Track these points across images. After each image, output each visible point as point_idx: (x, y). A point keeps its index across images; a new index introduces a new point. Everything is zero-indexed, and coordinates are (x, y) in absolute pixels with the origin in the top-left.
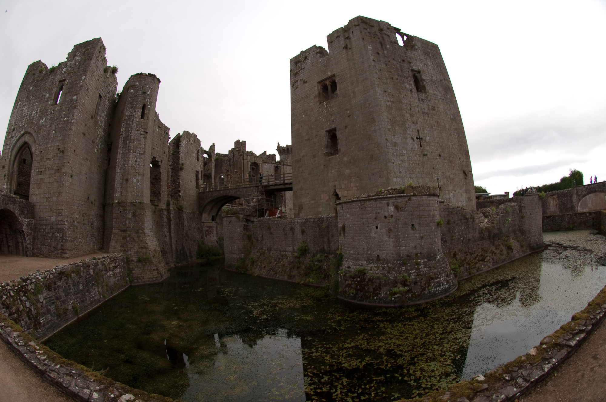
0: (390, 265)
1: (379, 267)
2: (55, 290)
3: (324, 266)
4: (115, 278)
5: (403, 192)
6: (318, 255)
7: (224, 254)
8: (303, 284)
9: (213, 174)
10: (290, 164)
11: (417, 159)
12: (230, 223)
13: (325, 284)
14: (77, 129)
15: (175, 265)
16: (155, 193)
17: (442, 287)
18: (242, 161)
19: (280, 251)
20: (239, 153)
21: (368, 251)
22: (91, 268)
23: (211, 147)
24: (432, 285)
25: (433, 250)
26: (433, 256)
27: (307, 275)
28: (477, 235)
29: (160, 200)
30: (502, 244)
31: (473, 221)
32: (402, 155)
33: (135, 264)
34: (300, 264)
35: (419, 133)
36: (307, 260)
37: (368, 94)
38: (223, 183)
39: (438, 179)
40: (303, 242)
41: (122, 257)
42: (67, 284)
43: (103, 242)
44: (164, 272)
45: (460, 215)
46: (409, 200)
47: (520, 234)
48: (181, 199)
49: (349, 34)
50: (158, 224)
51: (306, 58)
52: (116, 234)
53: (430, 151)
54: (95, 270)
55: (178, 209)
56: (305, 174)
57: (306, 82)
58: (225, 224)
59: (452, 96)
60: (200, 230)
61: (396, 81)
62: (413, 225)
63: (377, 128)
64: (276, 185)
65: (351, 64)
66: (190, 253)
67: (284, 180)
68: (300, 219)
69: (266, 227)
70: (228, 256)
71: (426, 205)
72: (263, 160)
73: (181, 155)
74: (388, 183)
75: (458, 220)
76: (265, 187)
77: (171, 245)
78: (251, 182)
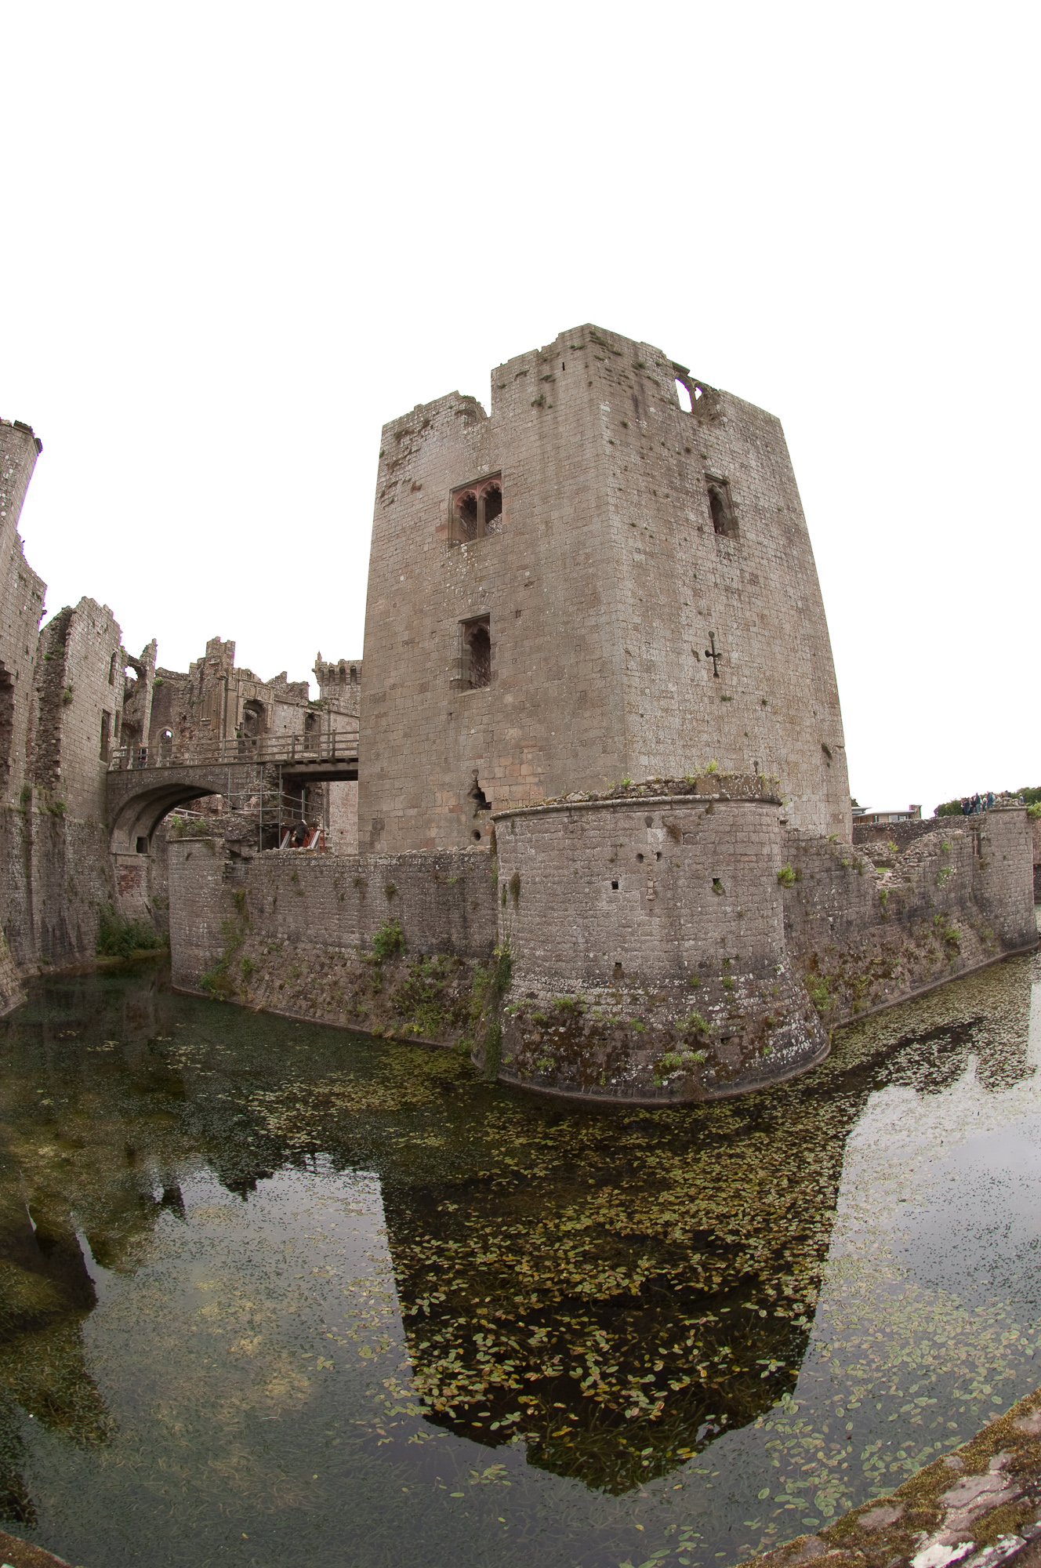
0: (653, 991)
1: (621, 995)
3: (451, 990)
5: (692, 790)
6: (435, 959)
7: (168, 945)
8: (392, 1039)
9: (147, 723)
10: (345, 711)
11: (705, 709)
12: (187, 859)
13: (455, 1039)
15: (39, 968)
17: (795, 1048)
18: (224, 695)
19: (326, 944)
20: (216, 671)
21: (587, 950)
23: (147, 648)
24: (771, 1043)
25: (767, 950)
26: (769, 965)
27: (403, 1013)
28: (868, 909)
30: (933, 932)
31: (860, 874)
32: (666, 695)
34: (381, 980)
35: (712, 642)
36: (403, 971)
37: (585, 529)
38: (170, 750)
39: (756, 764)
40: (392, 920)
44: (13, 989)
45: (827, 856)
46: (708, 812)
47: (975, 908)
48: (59, 786)
49: (553, 368)
51: (426, 423)
53: (740, 689)
56: (396, 736)
57: (419, 488)
58: (173, 861)
59: (804, 552)
60: (105, 875)
61: (665, 501)
62: (716, 881)
63: (604, 619)
64: (313, 762)
65: (549, 447)
66: (79, 938)
67: (334, 750)
68: (382, 856)
69: (287, 875)
70: (179, 953)
71: (752, 828)
72: (276, 696)
73: (70, 663)
74: (626, 770)
75: (820, 871)
76: (283, 766)
77: (30, 911)
78: (241, 751)
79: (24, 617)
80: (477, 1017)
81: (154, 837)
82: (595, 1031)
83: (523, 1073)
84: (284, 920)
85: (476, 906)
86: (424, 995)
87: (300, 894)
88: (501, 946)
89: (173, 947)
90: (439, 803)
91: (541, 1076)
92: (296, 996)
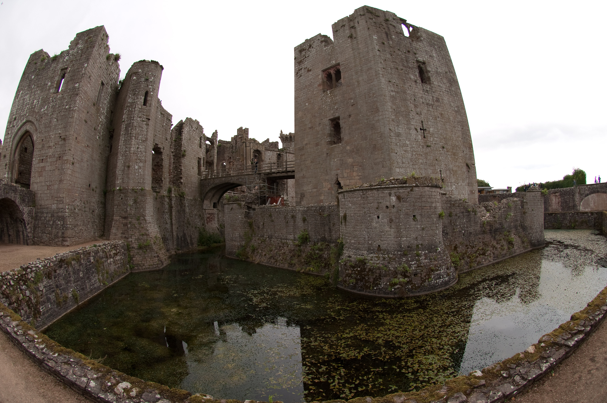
0: (391, 256)
1: (380, 257)
2: (55, 278)
3: (324, 255)
4: (116, 265)
5: (405, 182)
6: (319, 244)
7: (225, 241)
8: (303, 273)
9: (215, 161)
10: (292, 152)
11: (420, 150)
12: (231, 210)
13: (325, 273)
14: (79, 116)
15: (175, 252)
16: (157, 180)
17: (442, 280)
18: (245, 148)
19: (281, 239)
20: (242, 140)
21: (369, 240)
22: (91, 255)
23: (214, 133)
24: (433, 277)
25: (434, 242)
26: (434, 248)
27: (307, 263)
28: (478, 228)
29: (161, 187)
30: (504, 238)
31: (475, 214)
32: (405, 145)
33: (136, 251)
34: (300, 252)
35: (422, 125)
36: (308, 248)
37: (372, 84)
38: (225, 170)
39: (440, 171)
40: (305, 230)
41: (123, 244)
42: (67, 272)
43: (104, 229)
44: (165, 259)
45: (462, 207)
46: (411, 190)
47: (521, 230)
48: (182, 186)
49: (354, 23)
50: (159, 211)
51: (310, 46)
52: (117, 221)
53: (434, 142)
54: (95, 257)
55: (180, 195)
56: (308, 162)
57: (310, 70)
58: (226, 211)
59: (457, 88)
60: (201, 217)
61: (401, 71)
62: (414, 216)
63: (381, 117)
64: (279, 172)
65: (356, 53)
66: (191, 240)
67: (287, 168)
68: (301, 207)
69: (268, 214)
70: (228, 244)
71: (428, 196)
72: (265, 148)
73: (184, 142)
74: (391, 174)
75: (459, 213)
76: (268, 174)
77: (172, 231)
78: (253, 169)
79: (164, 127)
81: (220, 202)
84: (267, 231)
85: (334, 224)
86: (315, 257)
87: (272, 221)
90: (324, 187)
92: (270, 258)
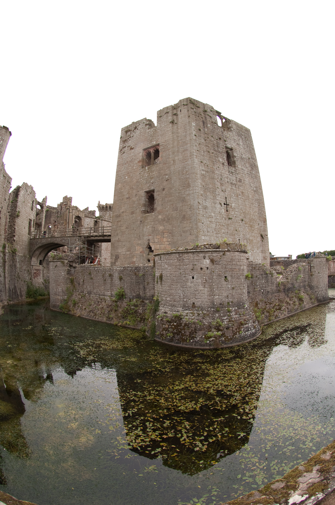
0: (205, 312)
1: (194, 313)
3: (139, 311)
5: (218, 247)
6: (135, 300)
7: (49, 295)
8: (121, 326)
9: (43, 223)
10: (107, 220)
11: (223, 222)
12: (56, 267)
13: (141, 326)
15: (8, 302)
17: (250, 332)
18: (68, 214)
19: (100, 295)
20: (66, 206)
21: (184, 298)
23: (44, 199)
24: (242, 330)
25: (242, 300)
26: (242, 305)
27: (124, 317)
28: (274, 288)
30: (295, 296)
31: (272, 276)
32: (211, 217)
34: (117, 307)
35: (226, 200)
36: (124, 304)
37: (186, 163)
39: (239, 240)
40: (121, 287)
45: (262, 270)
46: (223, 255)
47: (309, 289)
48: (15, 243)
49: (177, 111)
51: (136, 128)
53: (235, 216)
55: (12, 252)
56: (123, 228)
57: (133, 149)
58: (51, 267)
59: (257, 172)
60: (29, 272)
61: (212, 155)
62: (226, 277)
63: (191, 192)
64: (96, 236)
65: (175, 136)
66: (21, 293)
67: (103, 232)
68: (118, 267)
69: (88, 272)
70: (53, 297)
71: (237, 260)
72: (85, 215)
73: (19, 204)
74: (197, 240)
75: (259, 275)
76: (87, 237)
77: (5, 284)
78: (73, 232)
79: (5, 189)
80: (148, 319)
81: (45, 260)
82: (186, 325)
83: (162, 338)
84: (86, 287)
85: (148, 283)
86: (131, 312)
87: (92, 279)
88: (156, 297)
89: (50, 295)
90: (137, 250)
91: (168, 339)
92: (90, 312)
